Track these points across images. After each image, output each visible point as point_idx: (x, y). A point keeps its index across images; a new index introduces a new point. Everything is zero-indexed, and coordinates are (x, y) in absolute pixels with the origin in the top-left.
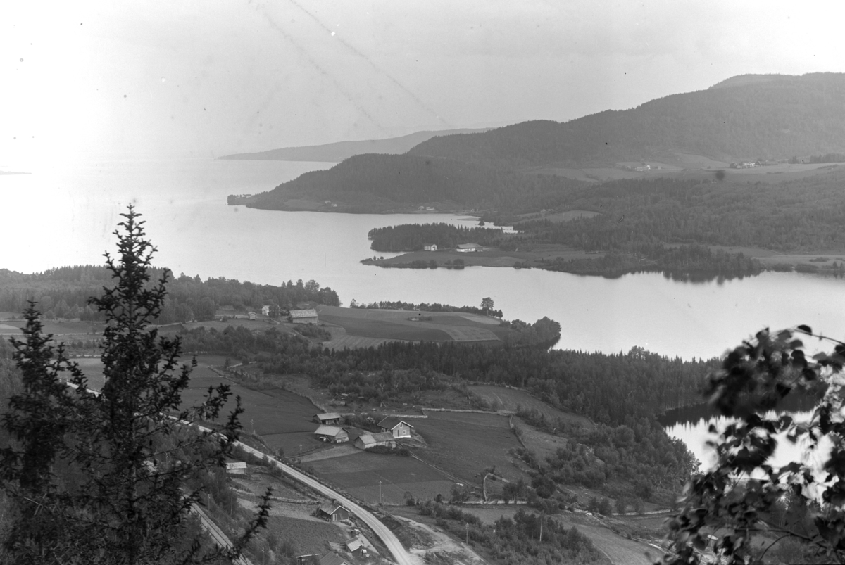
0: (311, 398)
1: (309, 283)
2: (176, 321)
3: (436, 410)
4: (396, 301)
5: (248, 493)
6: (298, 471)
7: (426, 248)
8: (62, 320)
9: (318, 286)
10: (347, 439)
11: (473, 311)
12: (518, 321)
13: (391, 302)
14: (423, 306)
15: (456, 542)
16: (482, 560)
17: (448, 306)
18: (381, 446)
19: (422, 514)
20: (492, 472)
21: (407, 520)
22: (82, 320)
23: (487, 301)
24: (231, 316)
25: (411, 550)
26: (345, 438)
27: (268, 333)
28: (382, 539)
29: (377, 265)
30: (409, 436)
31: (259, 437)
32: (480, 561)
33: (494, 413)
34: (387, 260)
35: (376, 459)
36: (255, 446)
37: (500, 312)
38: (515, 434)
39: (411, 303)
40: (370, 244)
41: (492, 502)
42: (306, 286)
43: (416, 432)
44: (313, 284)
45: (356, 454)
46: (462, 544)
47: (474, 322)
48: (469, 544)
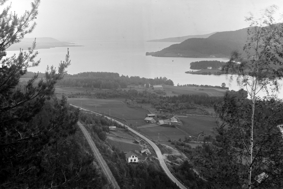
0: (149, 110)
1: (164, 78)
2: (114, 88)
3: (191, 115)
4: (193, 84)
5: (113, 135)
6: (135, 130)
7: (208, 68)
8: (77, 87)
9: (167, 79)
10: (155, 122)
11: (219, 87)
12: (233, 90)
13: (191, 84)
14: (202, 86)
15: (180, 152)
16: (188, 158)
17: (210, 86)
18: (166, 124)
19: (172, 144)
20: (203, 133)
21: (165, 145)
22: (83, 87)
23: (224, 84)
24: (133, 87)
25: (164, 154)
26: (154, 121)
27: (144, 92)
28: (155, 151)
29: (190, 73)
30: (177, 122)
31: (125, 120)
32: (187, 158)
33: (212, 116)
34: (194, 72)
35: (163, 128)
36: (123, 123)
37: (228, 88)
38: (217, 123)
39: (198, 85)
40: (190, 67)
41: (199, 142)
42: (163, 79)
43: (180, 120)
44: (165, 78)
45: (157, 126)
46: (182, 153)
47: (218, 91)
48: (184, 153)
